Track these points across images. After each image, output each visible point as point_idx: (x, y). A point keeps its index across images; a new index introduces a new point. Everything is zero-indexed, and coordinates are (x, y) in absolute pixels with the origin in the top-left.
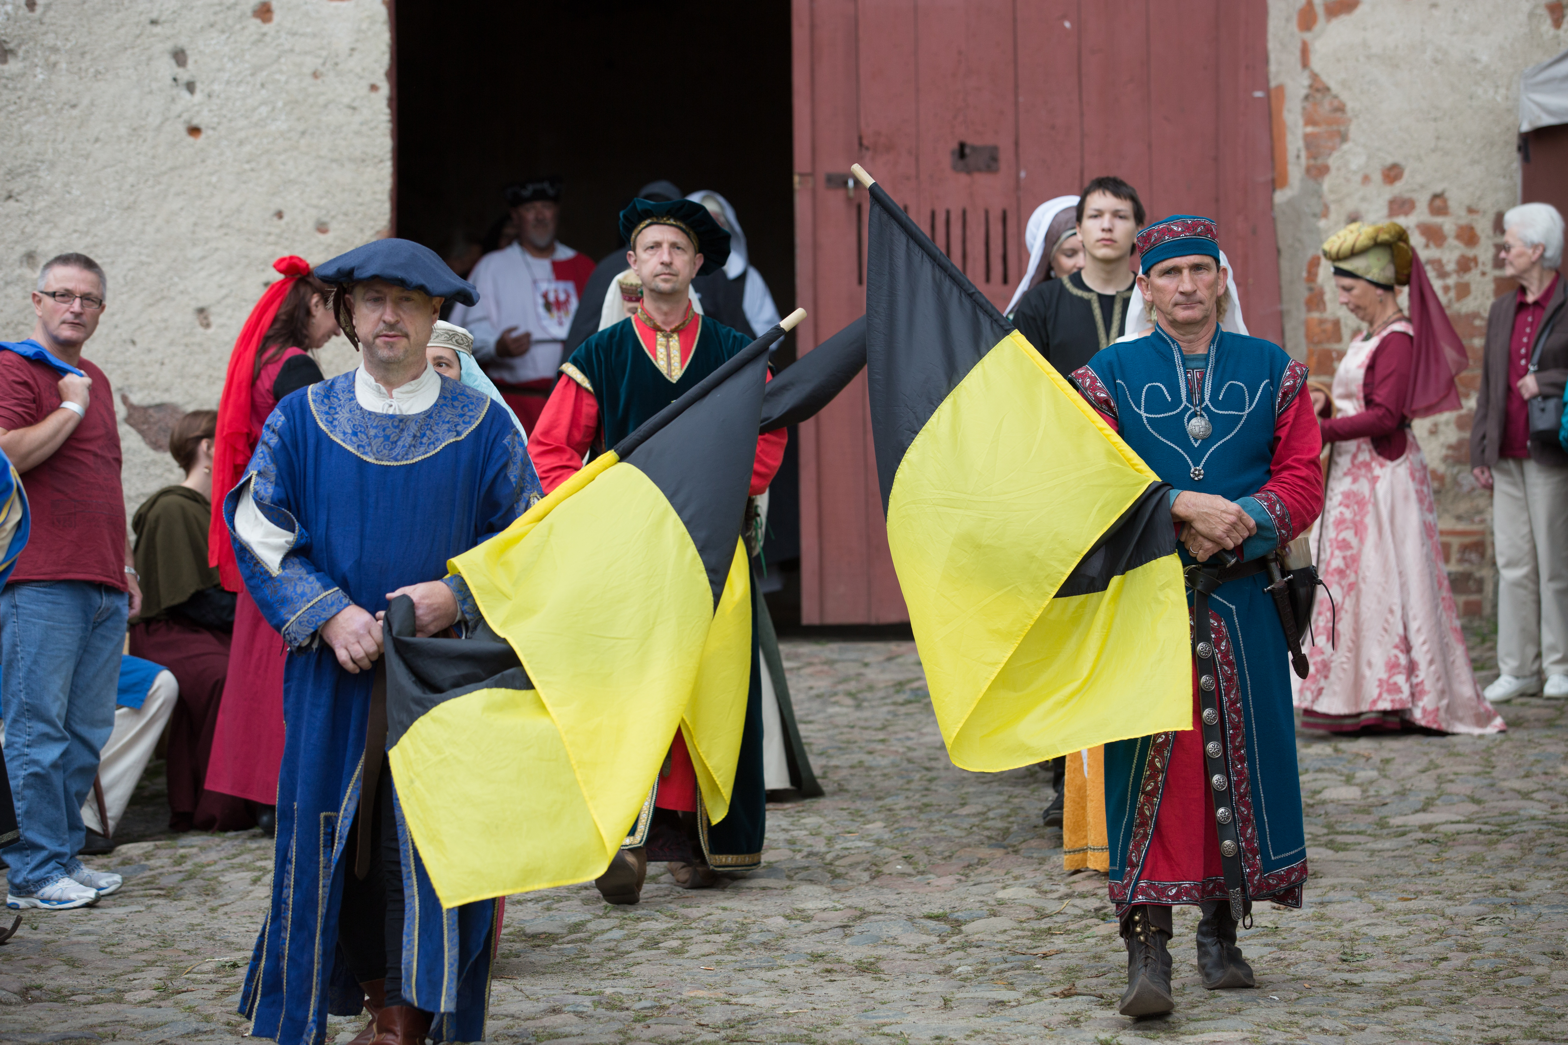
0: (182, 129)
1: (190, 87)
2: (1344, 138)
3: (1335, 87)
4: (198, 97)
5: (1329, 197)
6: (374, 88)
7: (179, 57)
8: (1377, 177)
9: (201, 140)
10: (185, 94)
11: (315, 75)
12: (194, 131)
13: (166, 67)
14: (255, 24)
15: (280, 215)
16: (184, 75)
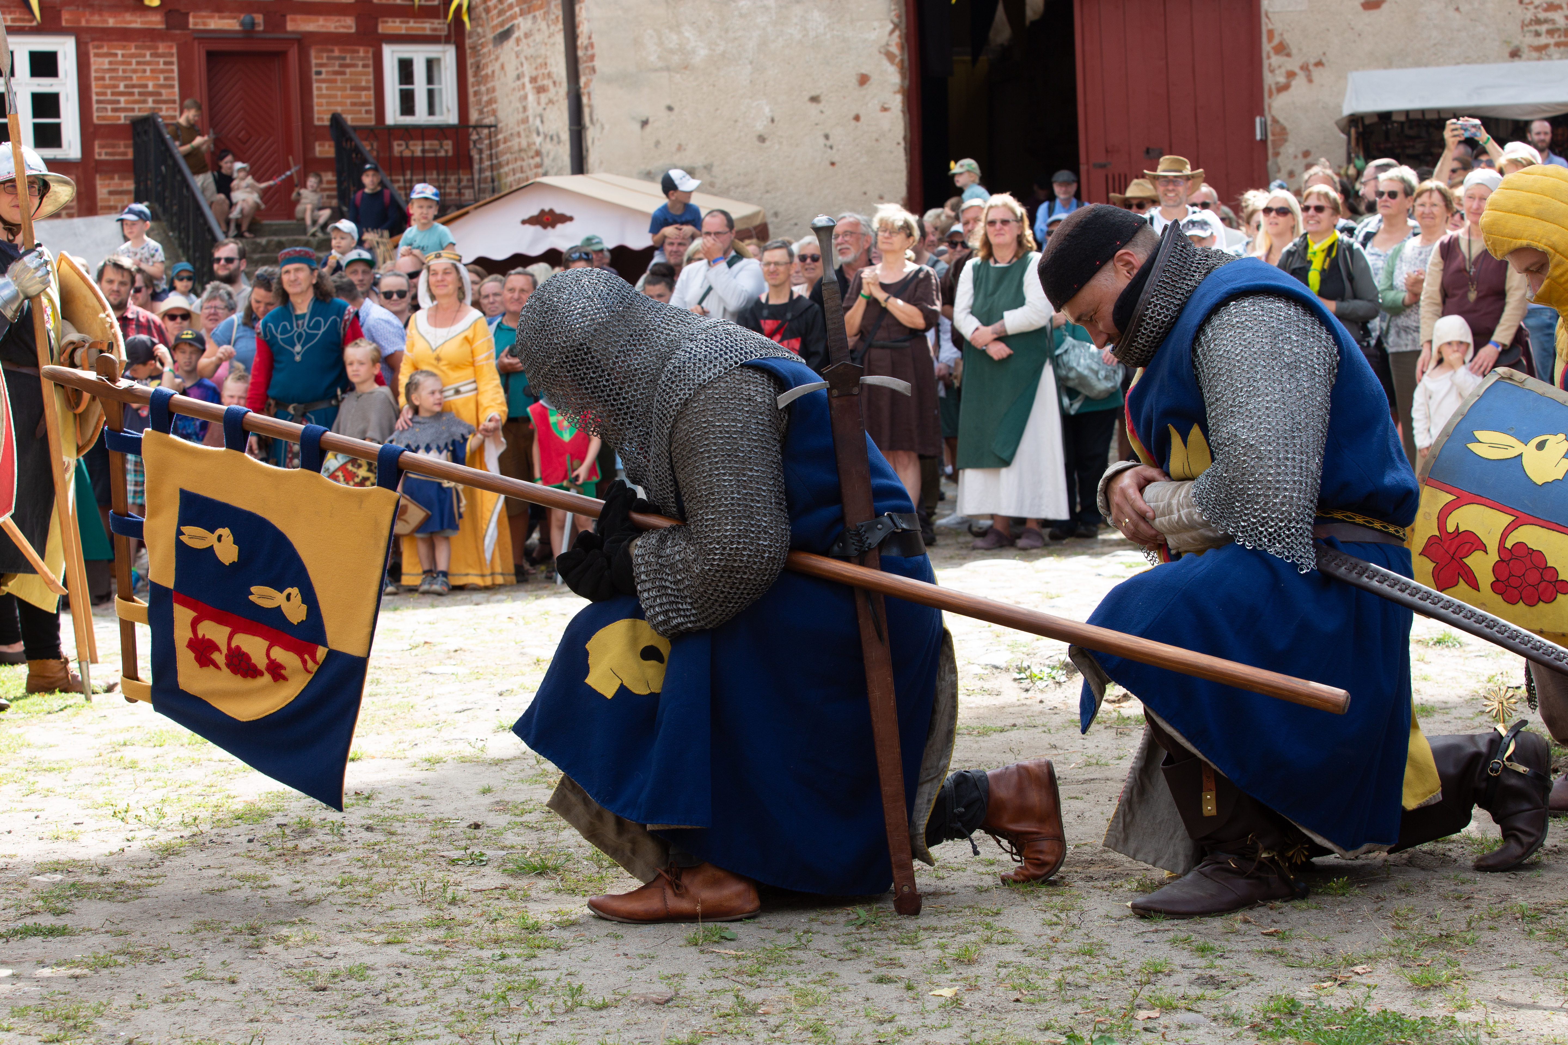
0: (828, 163)
1: (831, 147)
2: (1285, 140)
3: (1282, 121)
4: (834, 150)
5: (1281, 164)
6: (899, 144)
7: (827, 137)
8: (1300, 156)
9: (836, 167)
10: (829, 150)
11: (877, 140)
12: (833, 164)
13: (822, 141)
14: (854, 123)
15: (865, 193)
16: (829, 143)
